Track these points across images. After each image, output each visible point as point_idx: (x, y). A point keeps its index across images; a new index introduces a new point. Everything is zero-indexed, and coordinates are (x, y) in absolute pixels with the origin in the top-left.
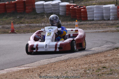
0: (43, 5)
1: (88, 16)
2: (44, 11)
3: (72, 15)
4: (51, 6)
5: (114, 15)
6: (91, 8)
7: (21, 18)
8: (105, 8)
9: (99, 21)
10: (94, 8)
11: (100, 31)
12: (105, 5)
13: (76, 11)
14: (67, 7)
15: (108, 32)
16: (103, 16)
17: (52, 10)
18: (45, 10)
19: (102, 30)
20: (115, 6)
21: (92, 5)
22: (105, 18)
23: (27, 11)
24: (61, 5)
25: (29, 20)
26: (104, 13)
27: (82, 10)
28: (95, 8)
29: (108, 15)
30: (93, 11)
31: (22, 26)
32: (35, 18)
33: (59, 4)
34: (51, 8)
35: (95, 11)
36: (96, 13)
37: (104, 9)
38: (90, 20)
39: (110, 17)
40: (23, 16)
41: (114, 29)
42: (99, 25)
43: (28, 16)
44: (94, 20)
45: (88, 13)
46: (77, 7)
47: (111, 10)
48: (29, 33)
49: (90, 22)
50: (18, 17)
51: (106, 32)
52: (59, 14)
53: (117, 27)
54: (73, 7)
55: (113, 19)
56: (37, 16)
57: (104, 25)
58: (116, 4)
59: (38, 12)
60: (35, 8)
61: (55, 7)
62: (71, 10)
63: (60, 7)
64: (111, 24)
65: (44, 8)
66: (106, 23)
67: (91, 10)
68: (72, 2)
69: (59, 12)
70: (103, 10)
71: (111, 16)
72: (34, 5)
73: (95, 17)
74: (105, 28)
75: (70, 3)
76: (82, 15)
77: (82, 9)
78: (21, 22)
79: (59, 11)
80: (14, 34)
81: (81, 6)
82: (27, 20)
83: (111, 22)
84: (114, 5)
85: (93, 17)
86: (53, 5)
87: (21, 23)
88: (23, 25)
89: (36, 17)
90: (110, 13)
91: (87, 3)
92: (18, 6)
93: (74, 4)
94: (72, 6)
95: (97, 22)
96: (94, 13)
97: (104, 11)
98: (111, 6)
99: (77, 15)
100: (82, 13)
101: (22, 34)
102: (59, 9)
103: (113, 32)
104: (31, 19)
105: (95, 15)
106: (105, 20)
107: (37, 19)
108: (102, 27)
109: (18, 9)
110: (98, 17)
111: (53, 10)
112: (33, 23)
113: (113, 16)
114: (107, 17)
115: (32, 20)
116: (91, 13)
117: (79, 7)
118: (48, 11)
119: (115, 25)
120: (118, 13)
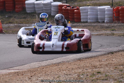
0: (34, 4)
1: (82, 17)
2: (35, 10)
4: (42, 5)
5: (109, 18)
6: (85, 10)
7: (10, 17)
8: (100, 9)
9: (93, 23)
10: (88, 9)
11: (94, 33)
12: (100, 6)
13: (69, 11)
14: (59, 8)
15: (103, 35)
16: (98, 18)
18: (36, 9)
19: (96, 33)
20: (111, 8)
21: (86, 5)
22: (99, 20)
23: (16, 10)
24: (53, 5)
25: (18, 20)
26: (98, 15)
27: (75, 11)
28: (90, 9)
29: (103, 17)
30: (87, 12)
31: (10, 26)
32: (24, 18)
33: (51, 4)
34: (42, 8)
35: (89, 13)
36: (90, 15)
37: (98, 10)
38: (84, 22)
39: (104, 19)
40: (12, 15)
41: (108, 32)
42: (93, 27)
43: (17, 15)
44: (88, 22)
45: (81, 14)
46: (71, 8)
47: (106, 12)
49: (83, 24)
50: (7, 17)
51: (100, 35)
52: (51, 14)
53: (112, 30)
54: (66, 8)
55: (108, 21)
56: (27, 16)
57: (98, 28)
58: (112, 5)
59: (28, 12)
60: (25, 7)
61: (47, 6)
62: (63, 11)
63: (52, 7)
64: (106, 27)
65: (34, 8)
66: (101, 26)
67: (84, 11)
68: (65, 1)
69: (51, 13)
70: (97, 12)
71: (106, 19)
72: (25, 4)
73: (88, 19)
74: (100, 31)
75: (63, 3)
76: (75, 17)
77: (76, 9)
78: (9, 21)
79: (51, 11)
80: (2, 34)
81: (75, 6)
82: (16, 20)
83: (106, 25)
84: (109, 7)
85: (87, 19)
86: (44, 4)
87: (10, 23)
88: (12, 25)
90: (105, 15)
91: (81, 3)
92: (7, 5)
93: (67, 4)
94: (65, 7)
95: (91, 24)
96: (88, 15)
97: (98, 13)
98: (107, 7)
99: (70, 17)
100: (75, 14)
101: (11, 35)
102: (51, 9)
103: (108, 35)
104: (21, 18)
105: (88, 17)
106: (99, 22)
107: (27, 19)
108: (96, 30)
109: (7, 8)
110: (93, 19)
111: (44, 10)
112: (22, 23)
113: (109, 19)
114: (102, 19)
115: (22, 20)
116: (84, 14)
117: (73, 8)
118: (39, 11)
119: (110, 28)
120: (114, 16)
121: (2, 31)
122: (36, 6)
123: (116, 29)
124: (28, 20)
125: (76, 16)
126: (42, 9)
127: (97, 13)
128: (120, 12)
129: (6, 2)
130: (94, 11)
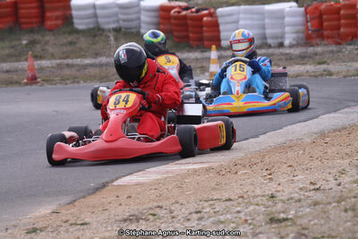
0: (94, 6)
1: (223, 35)
2: (97, 23)
3: (176, 33)
4: (117, 9)
5: (296, 32)
6: (230, 15)
7: (32, 43)
10: (239, 13)
12: (269, 3)
13: (189, 22)
14: (162, 13)
16: (264, 34)
17: (118, 21)
18: (100, 20)
20: (299, 6)
22: (270, 41)
23: (48, 23)
24: (145, 7)
25: (56, 49)
26: (266, 26)
27: (205, 19)
28: (244, 13)
29: (277, 31)
30: (237, 22)
32: (71, 43)
33: (138, 5)
34: (116, 15)
35: (241, 22)
36: (246, 27)
37: (266, 15)
39: (283, 37)
40: (37, 37)
43: (52, 38)
45: (221, 27)
46: (192, 12)
47: (286, 19)
48: (78, 82)
50: (24, 42)
52: (139, 31)
54: (179, 12)
55: (294, 42)
56: (78, 39)
59: (80, 27)
60: (71, 14)
61: (128, 11)
62: (173, 21)
63: (142, 12)
65: (95, 16)
67: (229, 19)
69: (140, 27)
70: (263, 19)
71: (287, 36)
72: (68, 8)
76: (205, 34)
77: (206, 15)
79: (140, 23)
81: (200, 7)
82: (52, 49)
84: (294, 4)
86: (121, 7)
89: (75, 40)
90: (284, 27)
92: (22, 11)
93: (183, 4)
94: (176, 10)
97: (267, 21)
98: (287, 6)
99: (191, 35)
102: (139, 18)
104: (63, 45)
106: (270, 46)
107: (78, 46)
109: (23, 20)
111: (121, 22)
112: (68, 57)
113: (295, 35)
114: (277, 38)
115: (65, 49)
116: (230, 26)
117: (197, 11)
118: (108, 23)
119: (310, 57)
120: (307, 27)
121: (36, 79)
122: (98, 12)
123: (329, 61)
124: (81, 49)
125: (206, 31)
126: (115, 19)
127: (261, 22)
128: (324, 17)
129: (22, 6)
130: (255, 16)
